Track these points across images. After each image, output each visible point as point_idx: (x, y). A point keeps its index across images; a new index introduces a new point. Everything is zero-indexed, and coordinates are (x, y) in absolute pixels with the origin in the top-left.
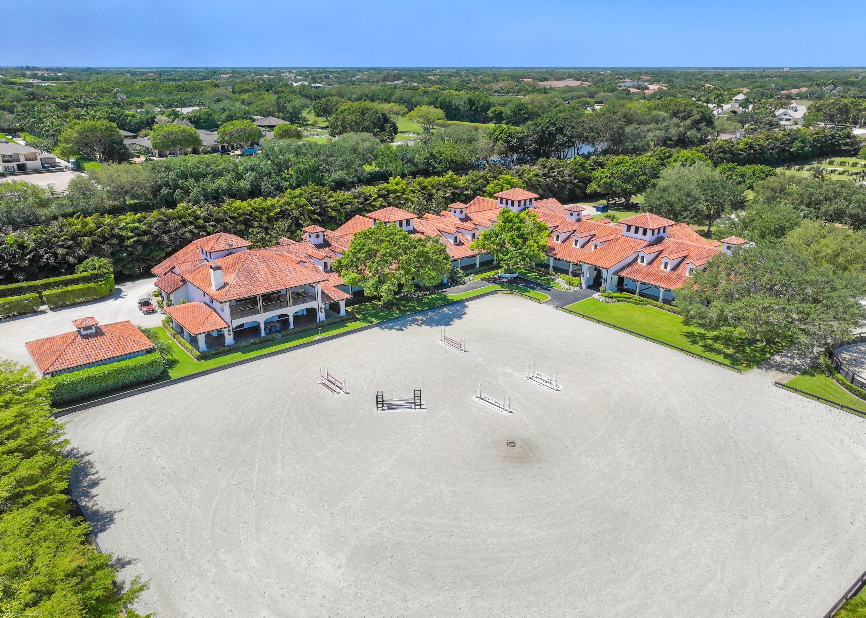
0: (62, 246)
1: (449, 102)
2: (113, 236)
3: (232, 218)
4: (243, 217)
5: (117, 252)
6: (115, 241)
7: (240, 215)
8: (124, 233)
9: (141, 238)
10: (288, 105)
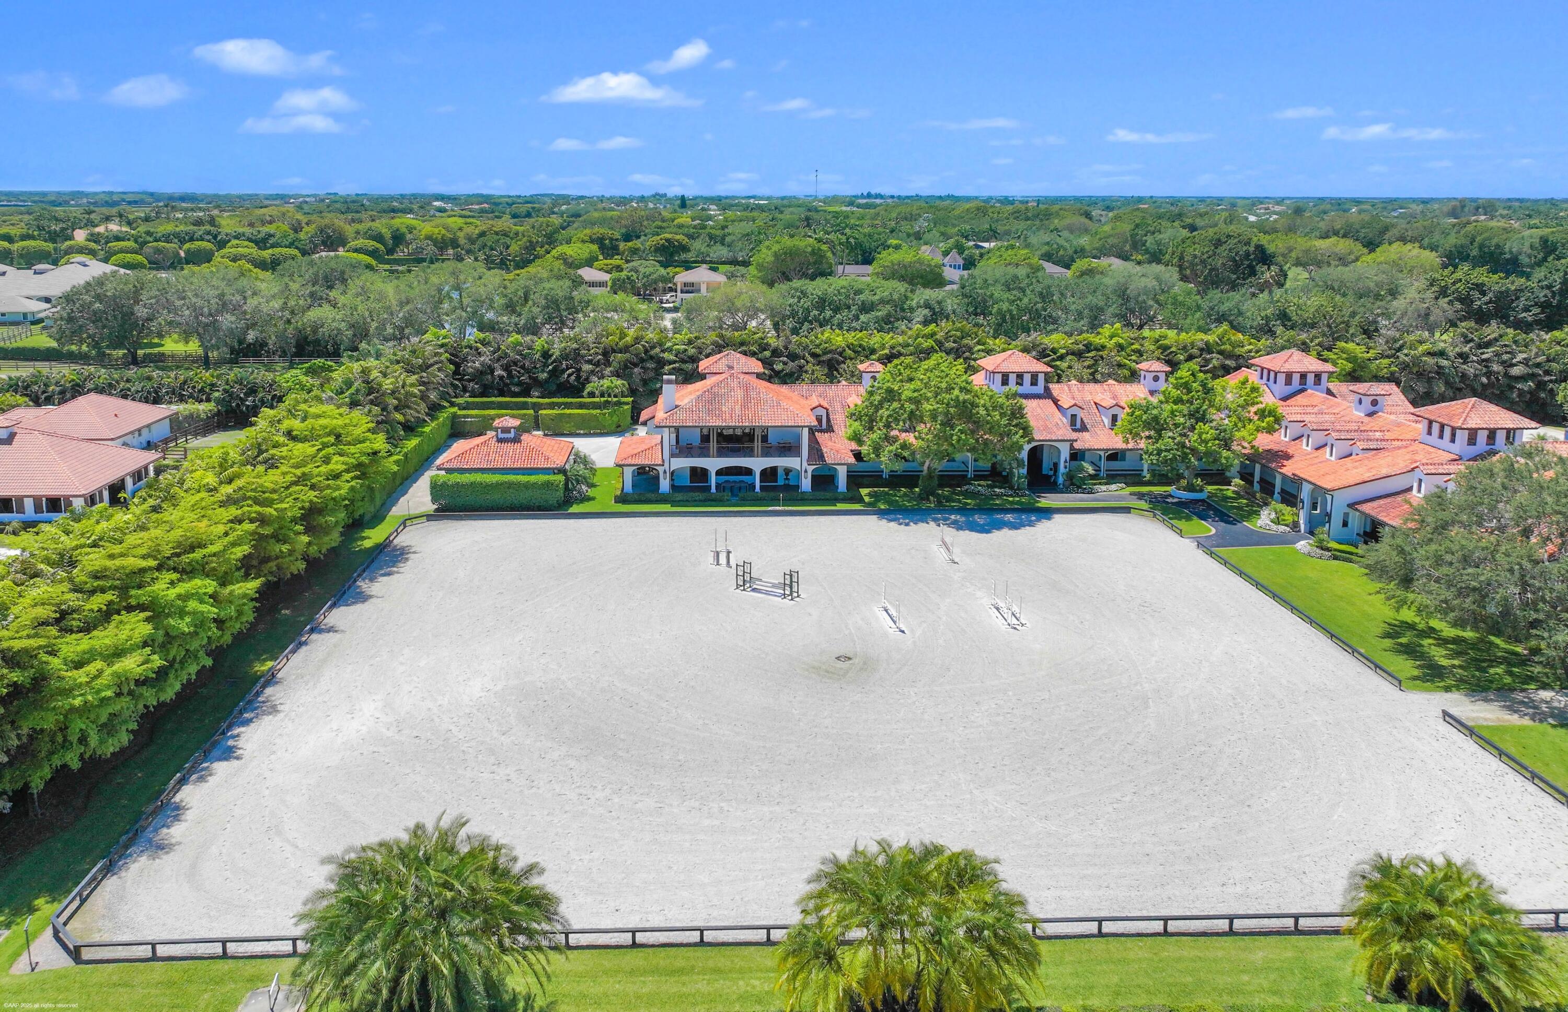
0: (590, 362)
1: (1498, 246)
2: (652, 358)
3: (814, 355)
4: (829, 356)
5: (650, 380)
6: (651, 365)
7: (826, 352)
8: (666, 355)
9: (684, 366)
10: (1150, 240)
